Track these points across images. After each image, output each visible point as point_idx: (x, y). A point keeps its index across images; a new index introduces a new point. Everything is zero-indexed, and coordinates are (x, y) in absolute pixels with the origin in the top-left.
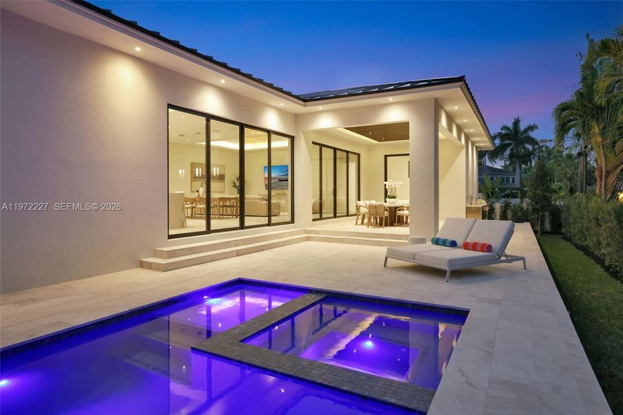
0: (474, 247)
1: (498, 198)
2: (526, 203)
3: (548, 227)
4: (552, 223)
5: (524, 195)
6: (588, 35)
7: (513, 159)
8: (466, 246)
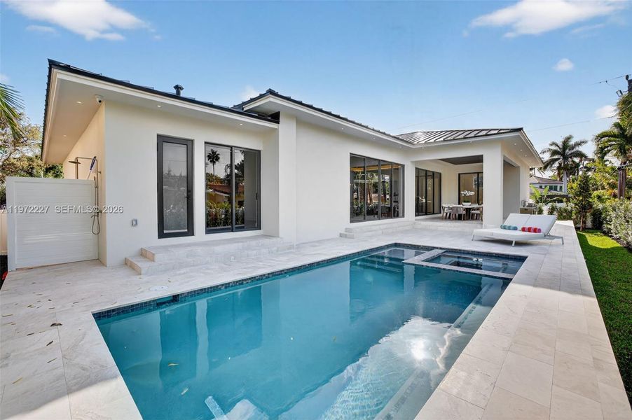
0: (529, 230)
1: (546, 203)
2: (571, 206)
3: (589, 224)
4: (593, 222)
5: (568, 201)
6: (627, 77)
7: (562, 171)
8: (523, 229)
